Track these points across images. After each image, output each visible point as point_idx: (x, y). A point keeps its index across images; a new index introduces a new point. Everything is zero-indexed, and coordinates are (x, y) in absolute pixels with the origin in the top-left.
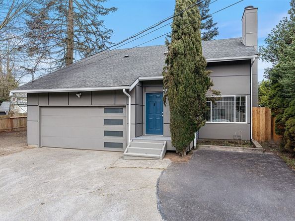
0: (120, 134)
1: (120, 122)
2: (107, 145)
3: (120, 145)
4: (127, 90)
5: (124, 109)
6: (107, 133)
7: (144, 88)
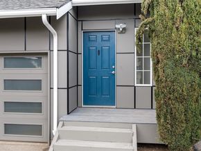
0: (35, 107)
1: (36, 85)
2: (9, 129)
3: (36, 130)
4: (51, 19)
5: (44, 60)
6: (10, 106)
7: (80, 23)
